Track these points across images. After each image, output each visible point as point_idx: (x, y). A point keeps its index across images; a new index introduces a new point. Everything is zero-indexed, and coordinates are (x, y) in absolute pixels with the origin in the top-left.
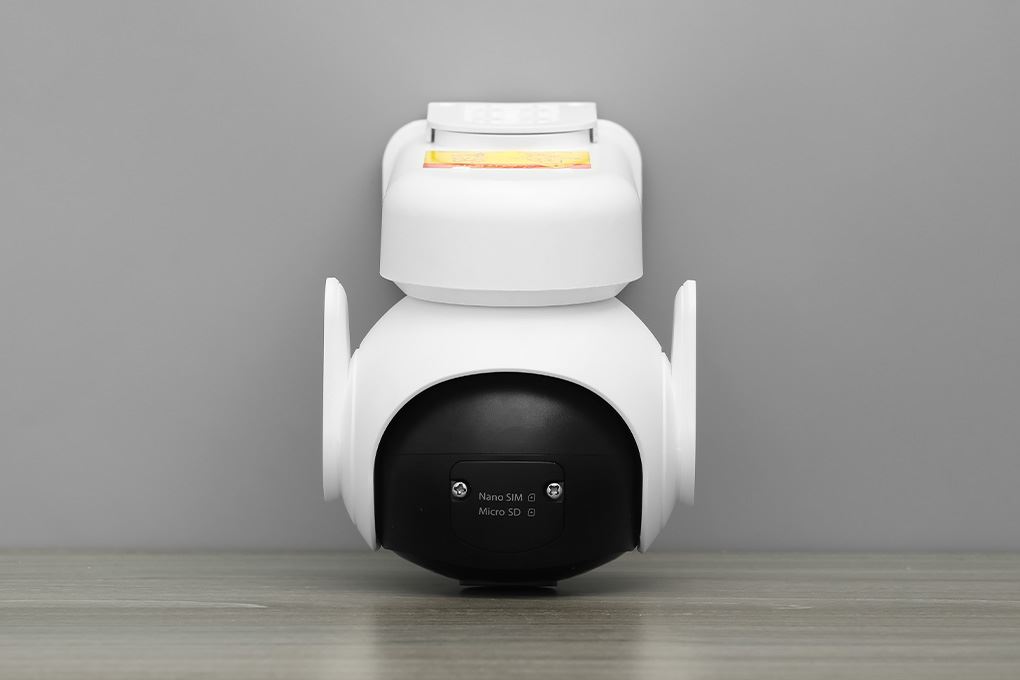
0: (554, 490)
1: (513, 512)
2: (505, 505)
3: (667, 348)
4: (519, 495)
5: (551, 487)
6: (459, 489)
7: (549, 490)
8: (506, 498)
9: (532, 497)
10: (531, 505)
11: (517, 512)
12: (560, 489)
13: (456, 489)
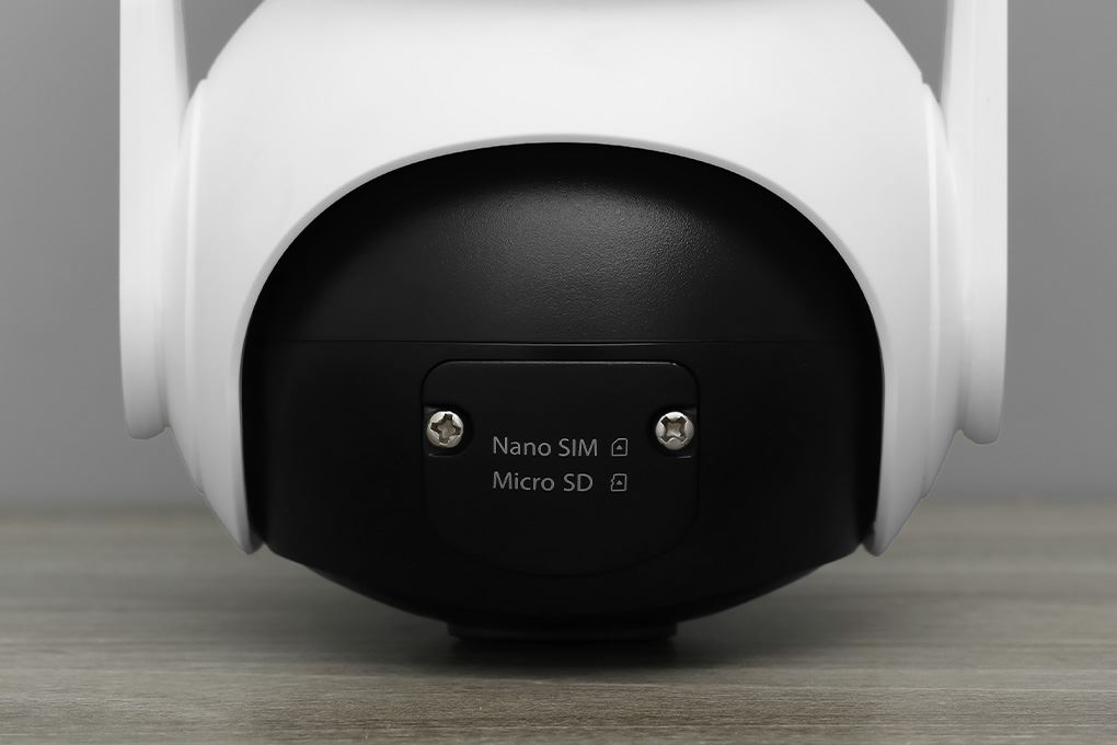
0: (674, 429)
1: (578, 484)
2: (555, 466)
3: (933, 69)
4: (588, 444)
5: (666, 422)
6: (444, 427)
7: (660, 427)
8: (556, 449)
9: (620, 447)
10: (620, 465)
11: (585, 482)
12: (688, 426)
13: (435, 427)
